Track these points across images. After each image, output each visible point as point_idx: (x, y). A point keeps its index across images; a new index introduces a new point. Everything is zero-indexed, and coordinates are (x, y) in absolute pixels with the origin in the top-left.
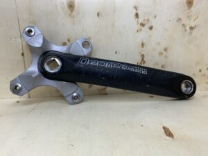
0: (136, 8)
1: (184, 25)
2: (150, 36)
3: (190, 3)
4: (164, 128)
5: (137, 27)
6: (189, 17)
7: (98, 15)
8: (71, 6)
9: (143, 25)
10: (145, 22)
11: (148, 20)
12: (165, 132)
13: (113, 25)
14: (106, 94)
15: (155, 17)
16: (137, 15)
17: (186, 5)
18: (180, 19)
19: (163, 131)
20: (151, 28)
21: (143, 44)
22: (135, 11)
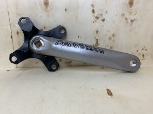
0: (93, 6)
1: (126, 19)
2: (103, 26)
3: (131, 3)
4: (107, 90)
5: (94, 19)
6: (130, 13)
7: (66, 10)
8: (46, 4)
9: (97, 18)
10: (99, 16)
11: (101, 15)
13: (77, 17)
14: (71, 66)
15: (106, 12)
16: (93, 11)
17: (128, 5)
18: (124, 14)
20: (103, 20)
21: (97, 32)
22: (92, 8)
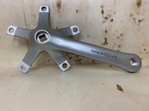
0: (102, 7)
1: (134, 19)
2: (111, 26)
3: (139, 4)
4: (118, 86)
5: (102, 19)
6: (138, 14)
7: (77, 11)
8: (59, 5)
9: (106, 18)
10: (108, 17)
11: (110, 15)
12: (118, 88)
13: (86, 18)
14: (81, 64)
15: (115, 13)
16: (103, 12)
17: (136, 5)
18: (132, 15)
19: (117, 87)
20: (112, 20)
21: (106, 31)
22: (101, 9)
